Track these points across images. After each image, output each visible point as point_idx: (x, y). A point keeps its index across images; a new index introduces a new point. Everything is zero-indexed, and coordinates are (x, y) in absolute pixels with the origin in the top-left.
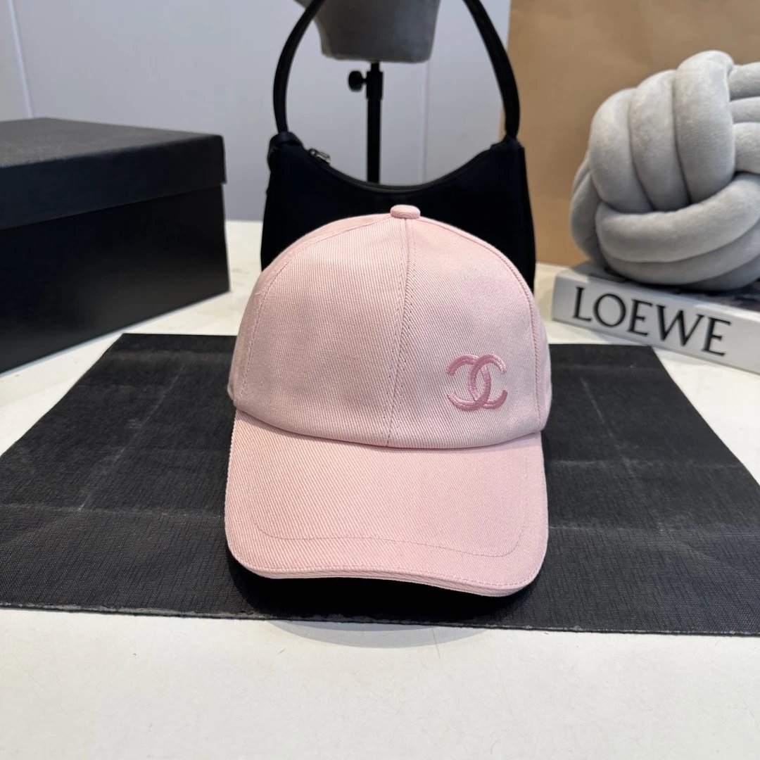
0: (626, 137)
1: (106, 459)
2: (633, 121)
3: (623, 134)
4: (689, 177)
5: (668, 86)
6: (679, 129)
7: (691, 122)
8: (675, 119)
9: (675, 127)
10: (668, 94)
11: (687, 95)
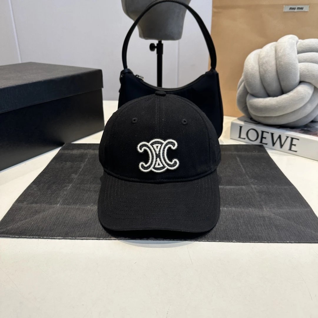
0: (258, 69)
1: (65, 188)
2: (260, 62)
3: (256, 67)
4: (282, 84)
5: (274, 49)
6: (278, 66)
7: (282, 63)
8: (276, 62)
9: (276, 65)
10: (274, 52)
11: (280, 53)
